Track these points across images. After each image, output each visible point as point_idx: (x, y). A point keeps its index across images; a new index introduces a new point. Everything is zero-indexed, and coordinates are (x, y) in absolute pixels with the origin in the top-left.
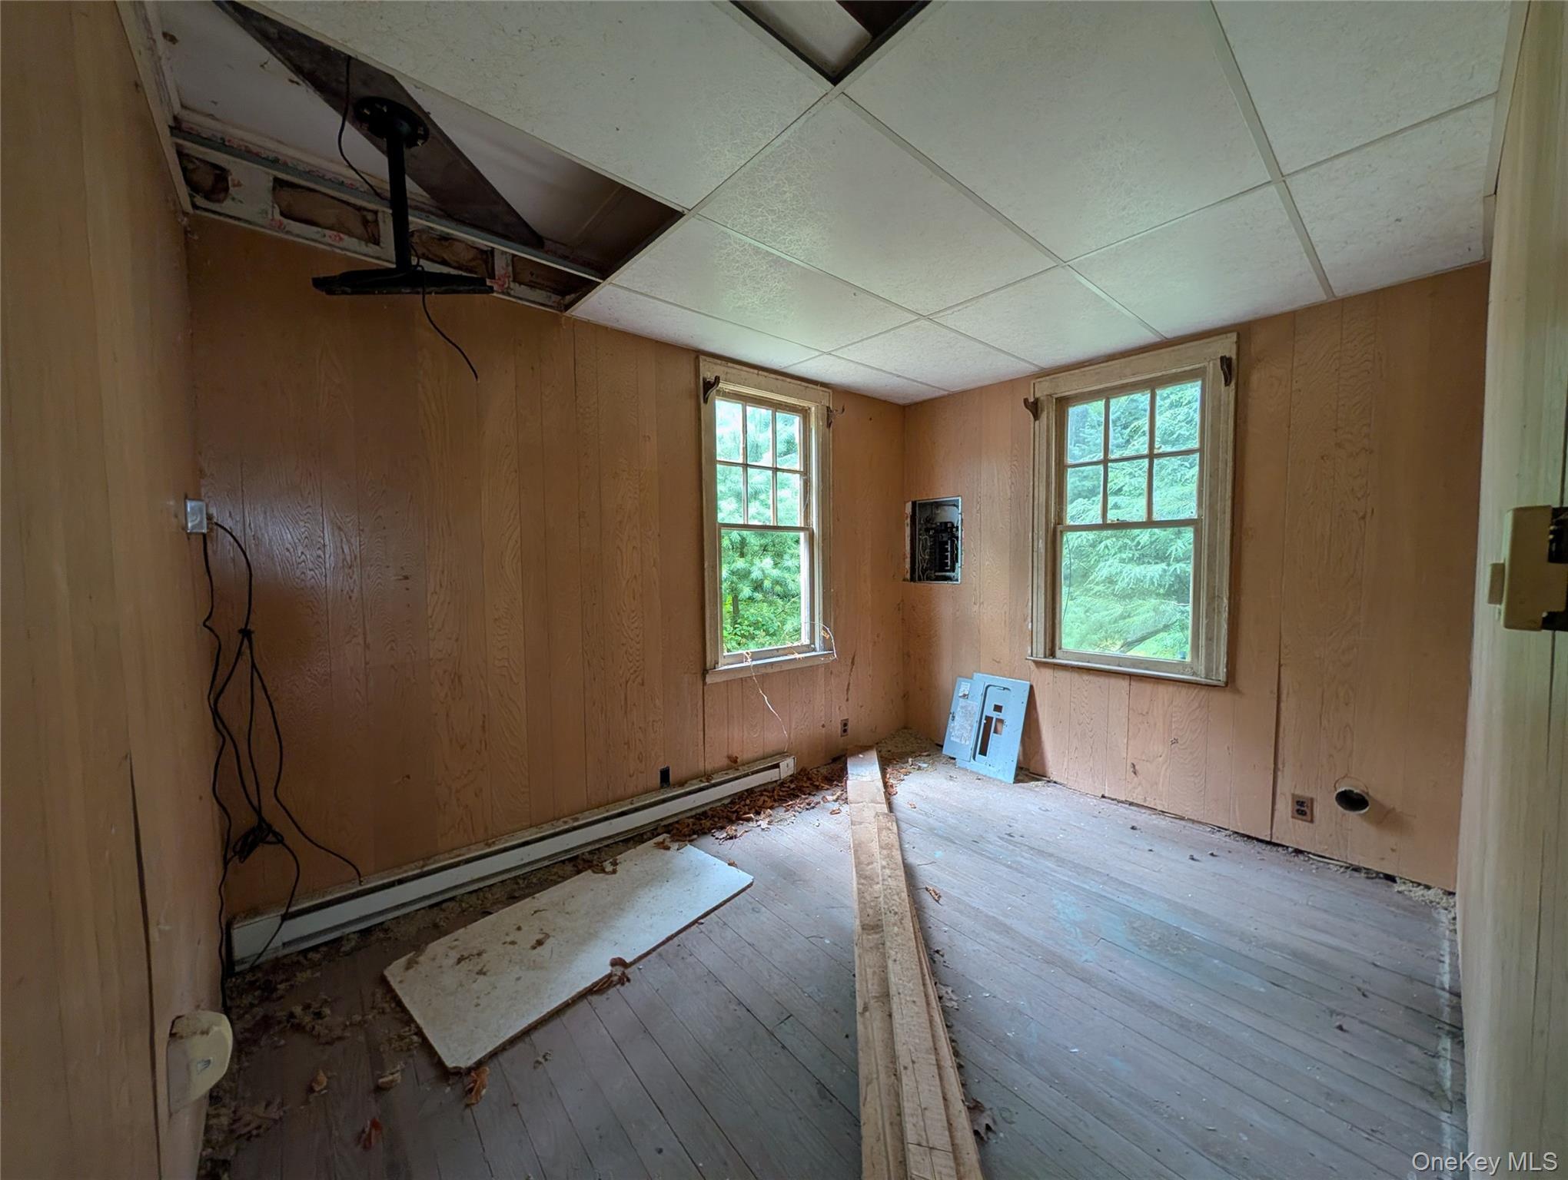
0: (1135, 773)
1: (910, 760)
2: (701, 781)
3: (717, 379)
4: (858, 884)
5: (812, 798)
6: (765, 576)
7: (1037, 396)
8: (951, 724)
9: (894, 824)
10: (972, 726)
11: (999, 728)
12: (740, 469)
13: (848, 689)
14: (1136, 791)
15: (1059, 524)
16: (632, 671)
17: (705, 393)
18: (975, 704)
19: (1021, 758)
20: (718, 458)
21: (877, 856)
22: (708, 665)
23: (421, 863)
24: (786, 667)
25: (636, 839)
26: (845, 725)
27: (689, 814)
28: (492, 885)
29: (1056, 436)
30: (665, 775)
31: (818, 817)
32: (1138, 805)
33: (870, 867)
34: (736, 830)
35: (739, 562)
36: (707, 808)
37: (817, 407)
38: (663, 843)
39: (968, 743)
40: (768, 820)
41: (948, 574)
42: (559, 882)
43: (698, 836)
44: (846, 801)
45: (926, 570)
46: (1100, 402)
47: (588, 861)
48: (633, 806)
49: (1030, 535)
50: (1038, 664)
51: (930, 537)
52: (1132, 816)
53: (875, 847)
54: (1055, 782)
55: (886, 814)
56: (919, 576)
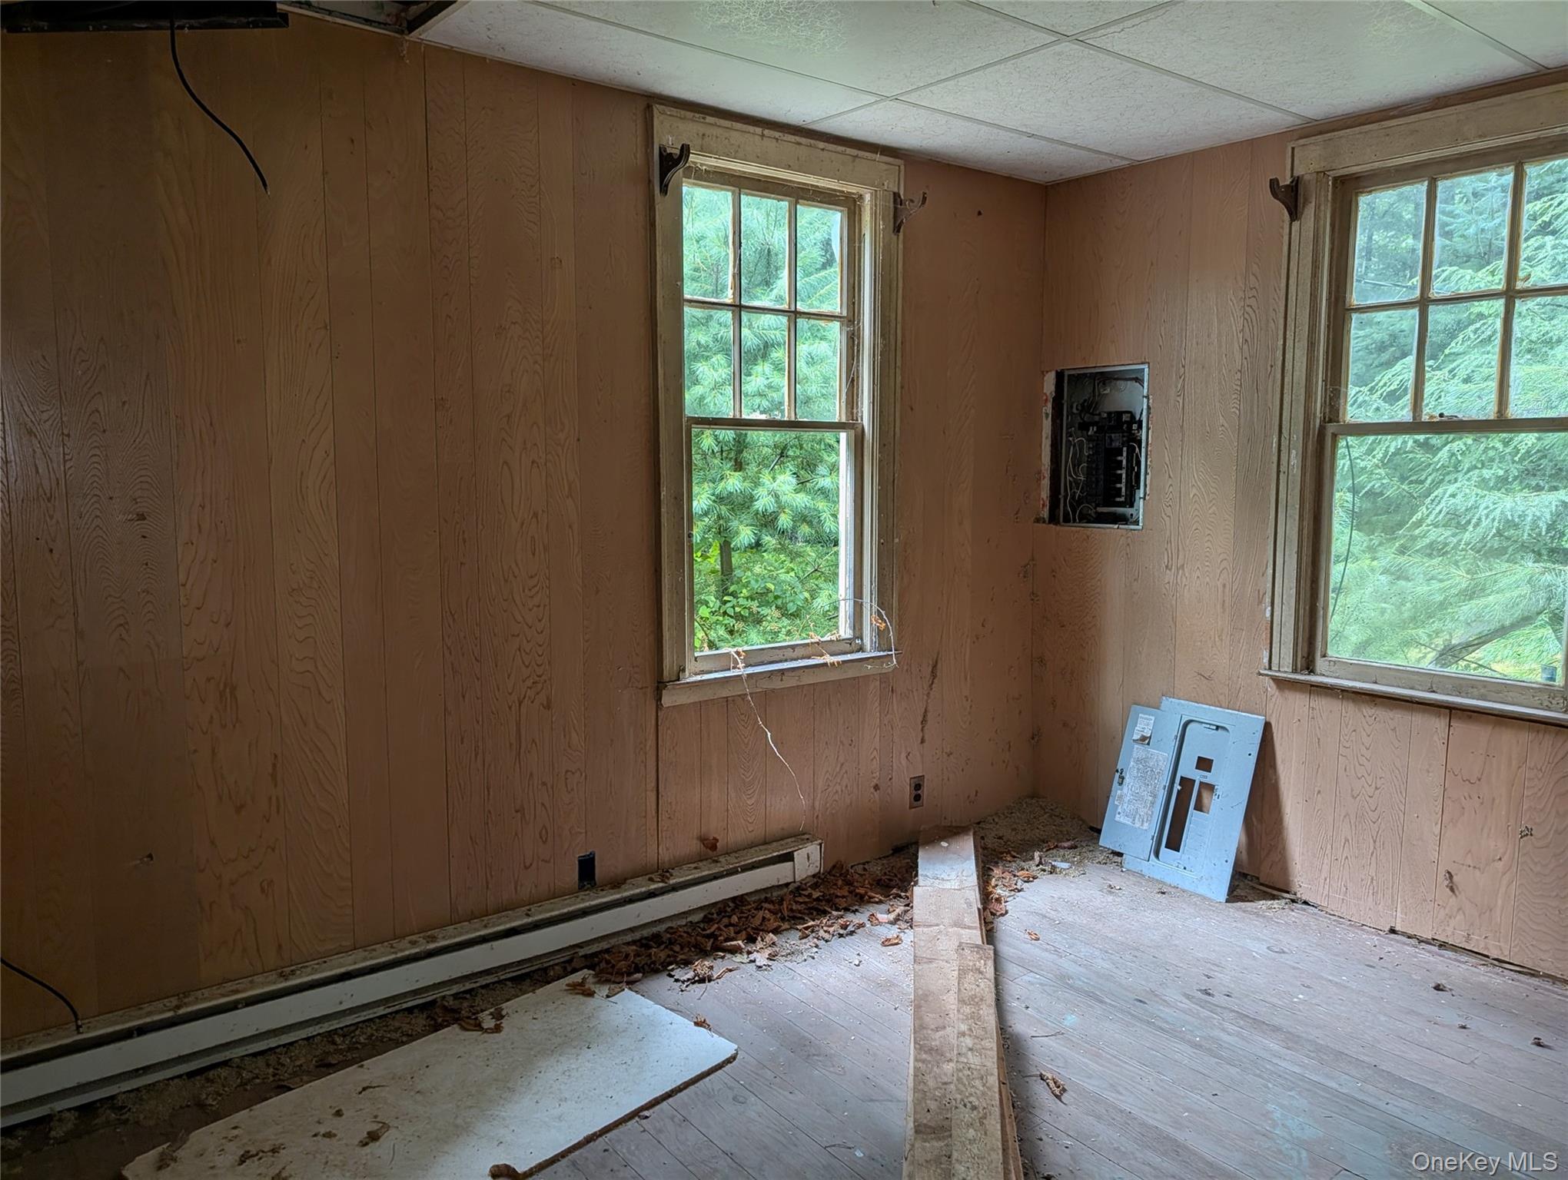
0: (1452, 890)
1: (1037, 854)
2: (651, 879)
3: (685, 151)
4: (916, 1060)
5: (850, 917)
6: (781, 507)
7: (1296, 174)
8: (1117, 791)
9: (990, 963)
10: (1155, 796)
11: (1205, 801)
12: (727, 316)
13: (924, 721)
14: (1453, 923)
15: (1330, 421)
16: (529, 683)
17: (663, 176)
18: (1162, 757)
19: (1244, 856)
20: (687, 296)
21: (953, 1015)
22: (666, 673)
23: (174, 1001)
24: (808, 679)
25: (536, 976)
26: (918, 787)
27: (629, 938)
28: (291, 1044)
29: (1332, 250)
30: (587, 866)
31: (860, 950)
32: (1454, 948)
33: (941, 1033)
34: (711, 968)
35: (731, 481)
36: (662, 928)
37: (875, 196)
38: (582, 984)
39: (1146, 825)
40: (768, 952)
41: (1121, 510)
42: (404, 1043)
43: (645, 976)
44: (911, 924)
45: (1080, 502)
46: (1418, 186)
47: (453, 1011)
48: (530, 920)
49: (1275, 440)
50: (1281, 683)
51: (1090, 439)
52: (1440, 968)
53: (951, 1001)
54: (1306, 903)
55: (977, 946)
56: (1066, 514)
